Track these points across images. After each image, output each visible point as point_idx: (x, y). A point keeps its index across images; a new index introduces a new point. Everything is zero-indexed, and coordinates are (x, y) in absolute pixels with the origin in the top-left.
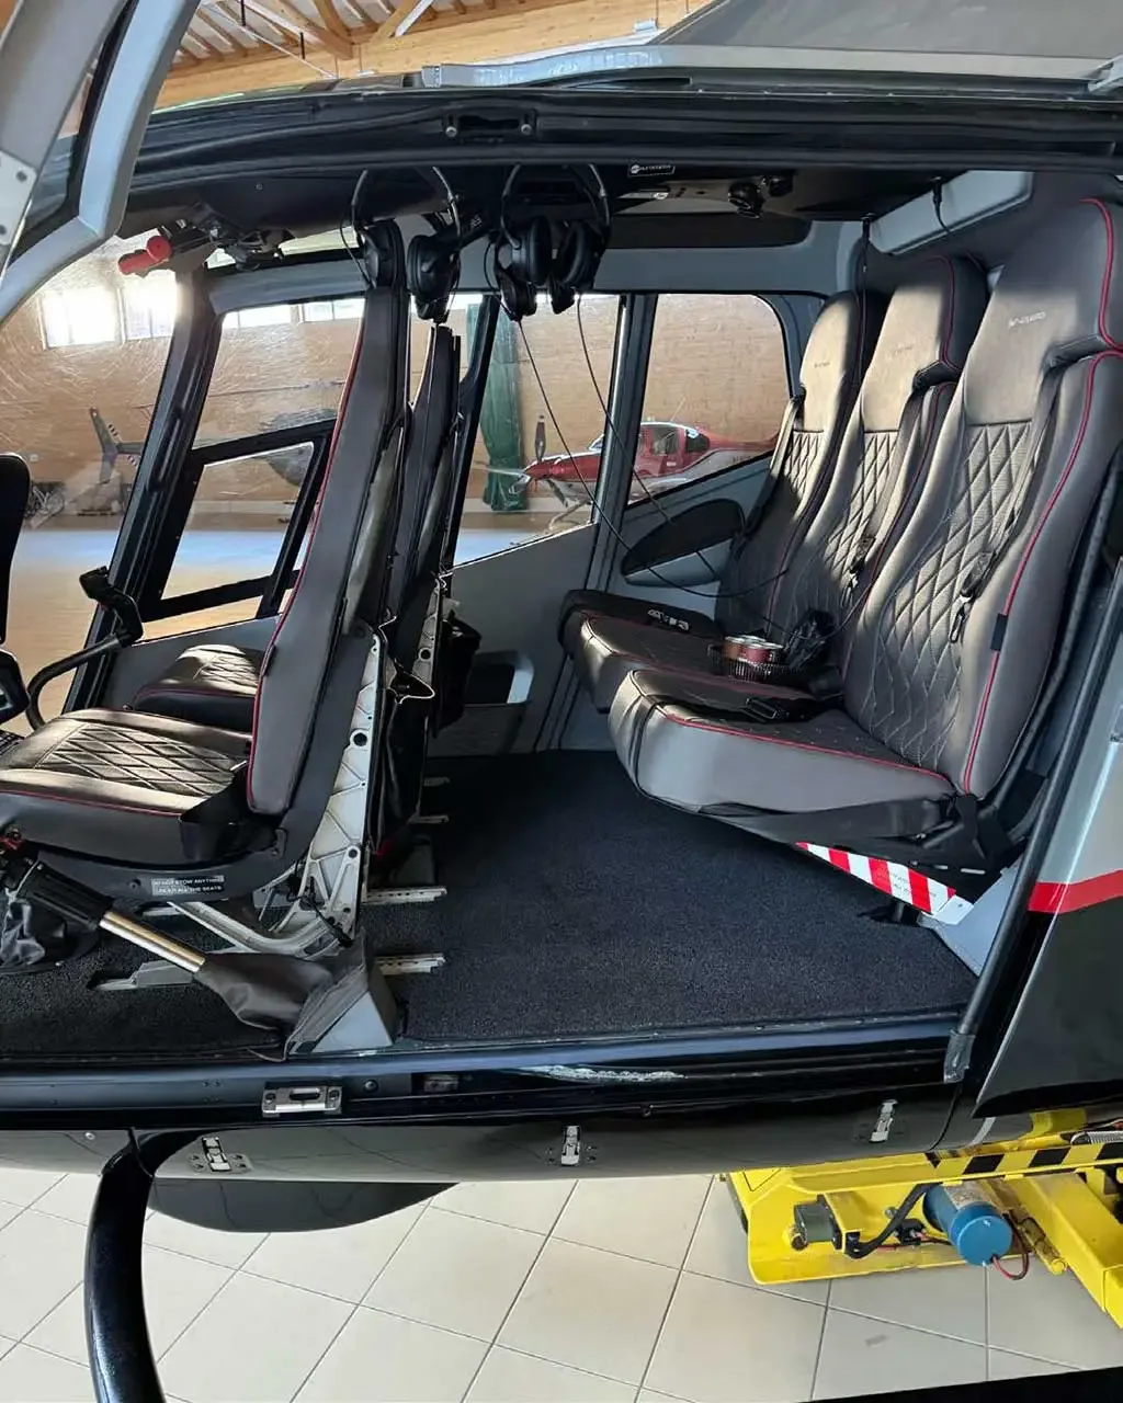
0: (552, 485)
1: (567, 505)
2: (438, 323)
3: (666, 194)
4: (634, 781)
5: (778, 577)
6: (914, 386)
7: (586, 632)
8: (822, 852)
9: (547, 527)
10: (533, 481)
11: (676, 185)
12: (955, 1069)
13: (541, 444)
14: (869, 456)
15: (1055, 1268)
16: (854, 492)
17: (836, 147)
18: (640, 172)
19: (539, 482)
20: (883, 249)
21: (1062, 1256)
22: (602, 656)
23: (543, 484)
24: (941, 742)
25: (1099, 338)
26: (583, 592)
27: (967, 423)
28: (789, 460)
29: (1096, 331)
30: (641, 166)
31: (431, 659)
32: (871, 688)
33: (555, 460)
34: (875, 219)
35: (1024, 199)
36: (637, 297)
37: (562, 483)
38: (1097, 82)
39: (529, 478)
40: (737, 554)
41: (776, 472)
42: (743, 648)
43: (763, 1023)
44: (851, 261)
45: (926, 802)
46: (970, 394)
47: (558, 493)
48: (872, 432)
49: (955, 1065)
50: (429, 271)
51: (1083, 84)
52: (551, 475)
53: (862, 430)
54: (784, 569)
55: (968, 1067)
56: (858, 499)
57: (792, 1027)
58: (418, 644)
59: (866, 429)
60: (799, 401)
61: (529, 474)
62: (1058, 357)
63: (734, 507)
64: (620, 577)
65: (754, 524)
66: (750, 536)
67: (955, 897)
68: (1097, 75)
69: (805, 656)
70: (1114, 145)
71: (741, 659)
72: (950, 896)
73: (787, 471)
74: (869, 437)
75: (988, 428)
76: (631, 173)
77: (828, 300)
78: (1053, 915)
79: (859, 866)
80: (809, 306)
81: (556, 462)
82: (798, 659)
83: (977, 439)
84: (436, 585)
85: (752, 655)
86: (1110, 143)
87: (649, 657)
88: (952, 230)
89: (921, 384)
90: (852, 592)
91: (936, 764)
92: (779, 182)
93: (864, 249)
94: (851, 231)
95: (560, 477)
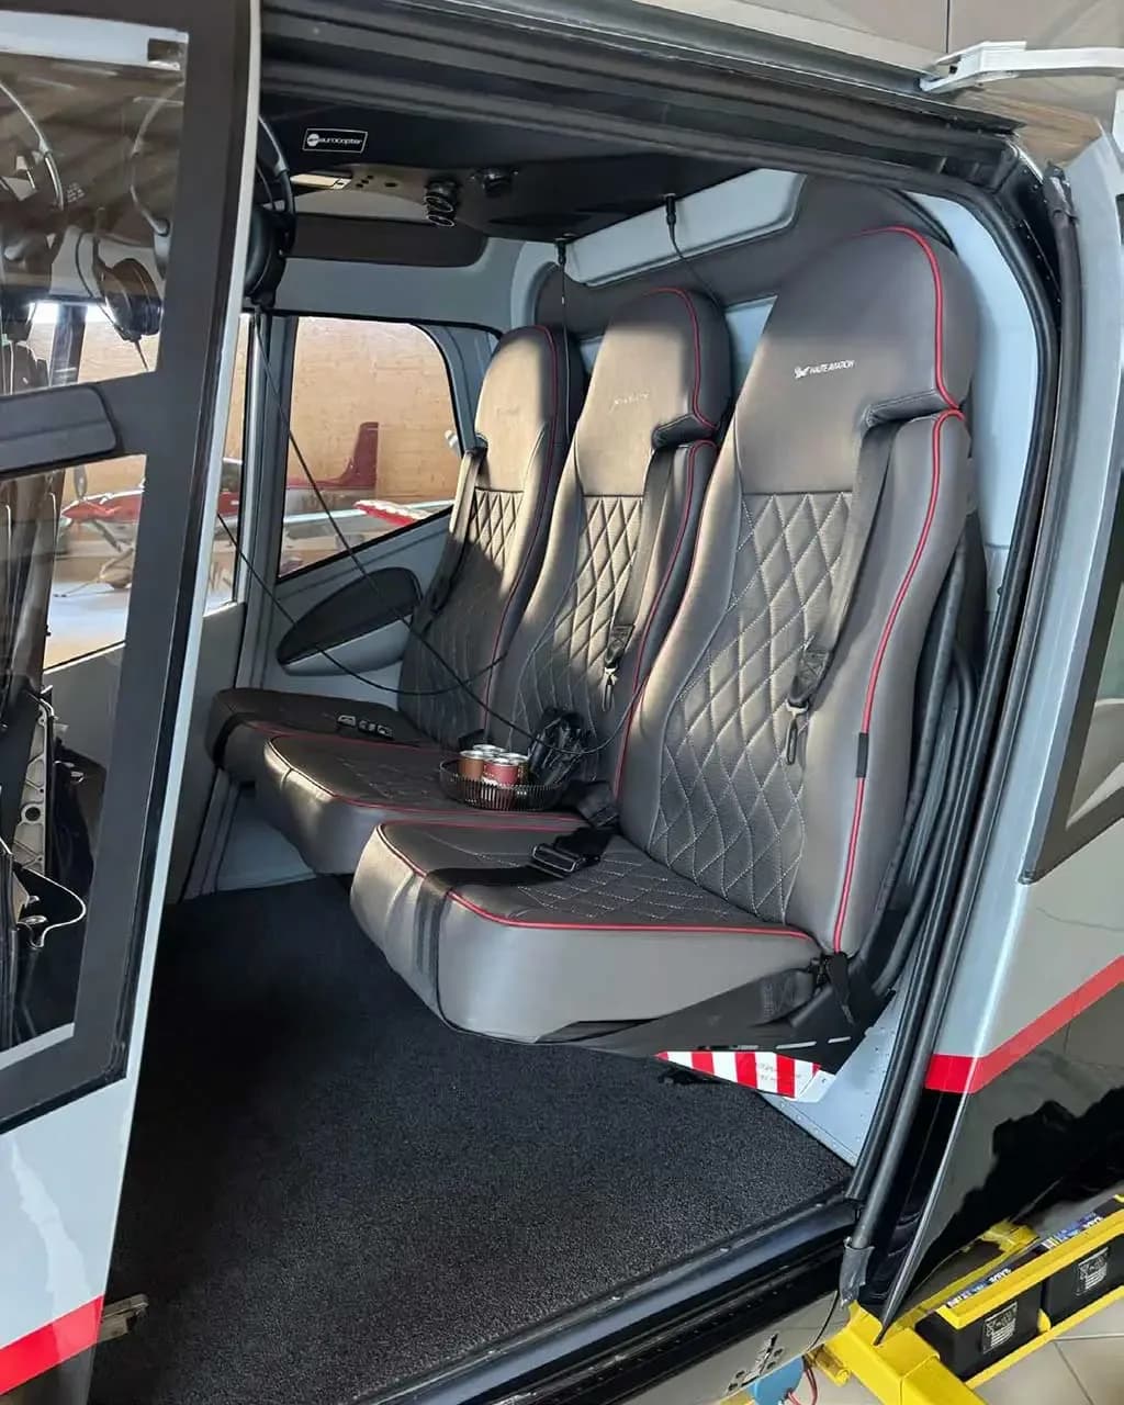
0: (99, 527)
1: (119, 549)
2: (15, 341)
3: (346, 181)
4: (438, 1013)
5: (491, 667)
6: (654, 445)
7: (276, 762)
8: (683, 1058)
9: (98, 575)
10: (75, 524)
11: (361, 170)
12: (851, 1290)
13: (82, 481)
14: (594, 526)
15: (841, 1378)
16: (581, 563)
17: (652, 119)
18: (319, 145)
19: (83, 525)
20: (576, 278)
21: (845, 1365)
22: (319, 801)
23: (89, 526)
24: (784, 885)
25: (937, 395)
26: (234, 693)
27: (746, 490)
28: (474, 521)
29: (933, 387)
30: (321, 137)
31: (42, 819)
32: (658, 806)
33: (100, 499)
34: (572, 240)
35: (786, 224)
36: (275, 318)
37: (111, 525)
38: (936, 80)
39: (69, 521)
40: (420, 634)
41: (461, 536)
42: (486, 766)
43: (620, 1289)
44: (531, 291)
45: (799, 974)
46: (744, 453)
47: (107, 536)
48: (593, 496)
49: (851, 1285)
50: (18, 260)
51: (914, 79)
52: (98, 517)
53: (580, 495)
54: (497, 657)
55: (864, 1283)
56: (586, 572)
57: (654, 1283)
58: (20, 802)
59: (585, 492)
60: (479, 454)
61: (68, 516)
62: (876, 416)
63: (406, 576)
64: (279, 668)
65: (439, 601)
66: (438, 612)
67: (820, 1072)
68: (932, 73)
69: (562, 770)
70: (943, 162)
71: (487, 781)
72: (815, 1071)
73: (473, 536)
74: (591, 502)
75: (778, 498)
76: (307, 146)
77: (504, 339)
78: (961, 1095)
79: (724, 1065)
80: (476, 342)
81: (101, 503)
82: (554, 775)
83: (762, 511)
84: (41, 714)
85: (501, 775)
86: (941, 157)
87: (379, 796)
88: (685, 256)
89: (666, 444)
90: (612, 690)
91: (784, 914)
92: (495, 180)
93: (550, 278)
94: (536, 255)
95: (109, 519)
